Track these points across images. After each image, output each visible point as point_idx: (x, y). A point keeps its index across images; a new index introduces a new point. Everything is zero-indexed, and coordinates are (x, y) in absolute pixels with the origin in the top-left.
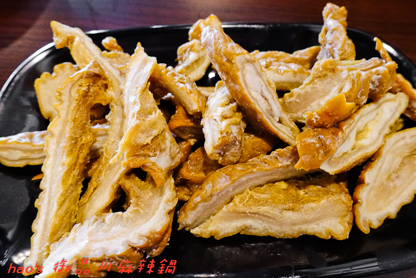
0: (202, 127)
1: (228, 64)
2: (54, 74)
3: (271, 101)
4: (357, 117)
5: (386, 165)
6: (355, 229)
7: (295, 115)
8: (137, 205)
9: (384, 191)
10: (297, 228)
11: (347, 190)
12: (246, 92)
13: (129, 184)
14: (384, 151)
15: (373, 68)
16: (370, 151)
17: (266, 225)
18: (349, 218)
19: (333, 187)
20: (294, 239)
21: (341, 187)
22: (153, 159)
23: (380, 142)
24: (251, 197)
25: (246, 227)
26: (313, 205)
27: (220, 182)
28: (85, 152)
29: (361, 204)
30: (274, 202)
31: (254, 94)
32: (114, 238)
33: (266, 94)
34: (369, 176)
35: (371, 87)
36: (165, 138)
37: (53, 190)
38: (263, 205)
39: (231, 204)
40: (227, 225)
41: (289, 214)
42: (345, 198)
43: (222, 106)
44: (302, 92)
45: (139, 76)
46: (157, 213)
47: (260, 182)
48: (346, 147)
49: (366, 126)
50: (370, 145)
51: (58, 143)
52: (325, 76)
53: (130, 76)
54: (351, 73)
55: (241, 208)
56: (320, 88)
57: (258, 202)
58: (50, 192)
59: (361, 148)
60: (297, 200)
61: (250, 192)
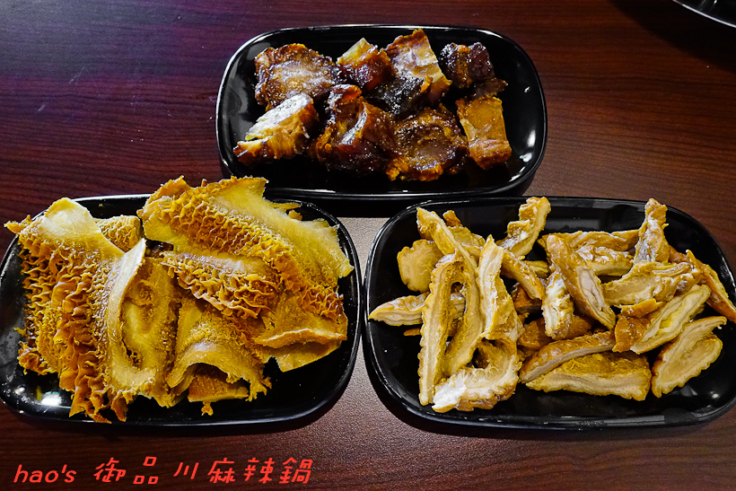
0: (542, 311)
1: (570, 271)
2: (412, 248)
3: (598, 296)
4: (663, 310)
5: (681, 347)
6: (650, 394)
7: (612, 301)
8: (494, 365)
9: (677, 366)
10: (607, 389)
11: (648, 364)
12: (581, 292)
13: (485, 349)
14: (681, 337)
15: (682, 273)
16: (670, 337)
17: (584, 385)
18: (647, 386)
19: (637, 362)
20: (603, 396)
21: (643, 361)
22: (507, 334)
23: (679, 330)
24: (575, 366)
25: (569, 386)
26: (622, 376)
27: (553, 354)
28: (451, 321)
29: (657, 376)
30: (593, 371)
31: (586, 292)
32: (481, 387)
33: (595, 291)
34: (666, 356)
35: (678, 288)
36: (513, 317)
37: (433, 348)
38: (585, 373)
39: (560, 369)
40: (554, 383)
41: (603, 380)
42: (646, 372)
43: (559, 297)
44: (621, 285)
45: (492, 266)
46: (508, 371)
47: (582, 355)
48: (651, 334)
49: (669, 316)
50: (671, 333)
51: (433, 314)
52: (641, 276)
53: (483, 262)
54: (663, 279)
55: (568, 373)
56: (636, 285)
57: (580, 370)
58: (430, 349)
59: (663, 334)
60: (611, 370)
61: (575, 362)
